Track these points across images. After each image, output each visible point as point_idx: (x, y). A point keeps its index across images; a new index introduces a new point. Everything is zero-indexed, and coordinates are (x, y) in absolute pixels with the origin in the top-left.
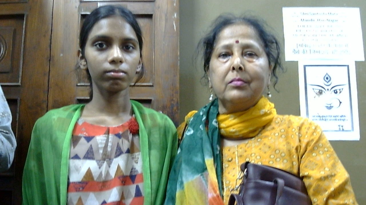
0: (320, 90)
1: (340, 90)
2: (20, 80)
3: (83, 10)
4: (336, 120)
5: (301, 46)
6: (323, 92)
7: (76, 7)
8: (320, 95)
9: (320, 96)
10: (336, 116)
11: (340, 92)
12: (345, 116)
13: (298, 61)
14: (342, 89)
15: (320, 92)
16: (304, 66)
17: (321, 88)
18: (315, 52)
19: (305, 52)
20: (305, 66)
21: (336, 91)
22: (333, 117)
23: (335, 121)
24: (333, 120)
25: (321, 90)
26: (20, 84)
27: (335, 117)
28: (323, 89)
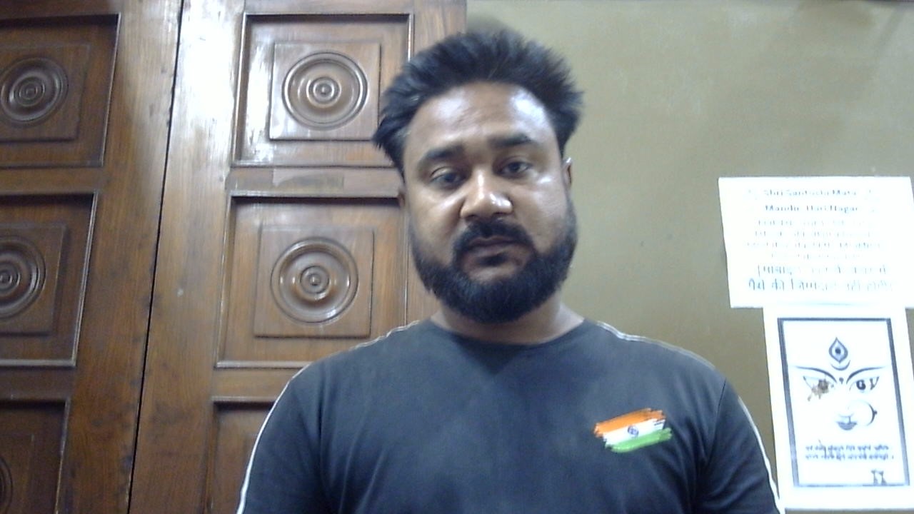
0: (820, 381)
1: (871, 380)
2: (74, 353)
3: (236, 186)
4: (865, 457)
5: (770, 270)
6: (829, 387)
7: (221, 179)
8: (824, 392)
9: (824, 396)
10: (864, 449)
11: (873, 386)
12: (887, 448)
13: (762, 309)
14: (878, 378)
15: (823, 387)
16: (778, 319)
17: (822, 376)
18: (805, 285)
19: (780, 285)
20: (780, 322)
21: (861, 385)
22: (856, 448)
23: (863, 459)
24: (858, 458)
25: (825, 381)
26: (74, 365)
27: (862, 451)
28: (828, 379)
